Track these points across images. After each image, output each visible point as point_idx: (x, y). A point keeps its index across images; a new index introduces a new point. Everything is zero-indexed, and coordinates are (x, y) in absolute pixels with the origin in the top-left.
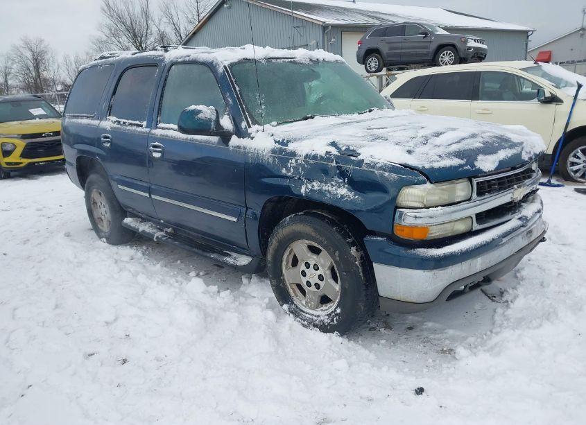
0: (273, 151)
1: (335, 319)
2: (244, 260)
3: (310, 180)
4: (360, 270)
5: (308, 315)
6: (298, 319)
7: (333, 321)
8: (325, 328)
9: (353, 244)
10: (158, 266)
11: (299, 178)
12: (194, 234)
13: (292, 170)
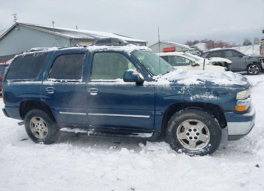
0: (171, 85)
1: (208, 149)
2: (149, 135)
3: (194, 94)
4: (220, 127)
5: (192, 151)
6: (188, 154)
7: (207, 150)
8: (202, 154)
9: (214, 117)
10: (89, 148)
11: (188, 94)
12: (114, 128)
13: (184, 91)
